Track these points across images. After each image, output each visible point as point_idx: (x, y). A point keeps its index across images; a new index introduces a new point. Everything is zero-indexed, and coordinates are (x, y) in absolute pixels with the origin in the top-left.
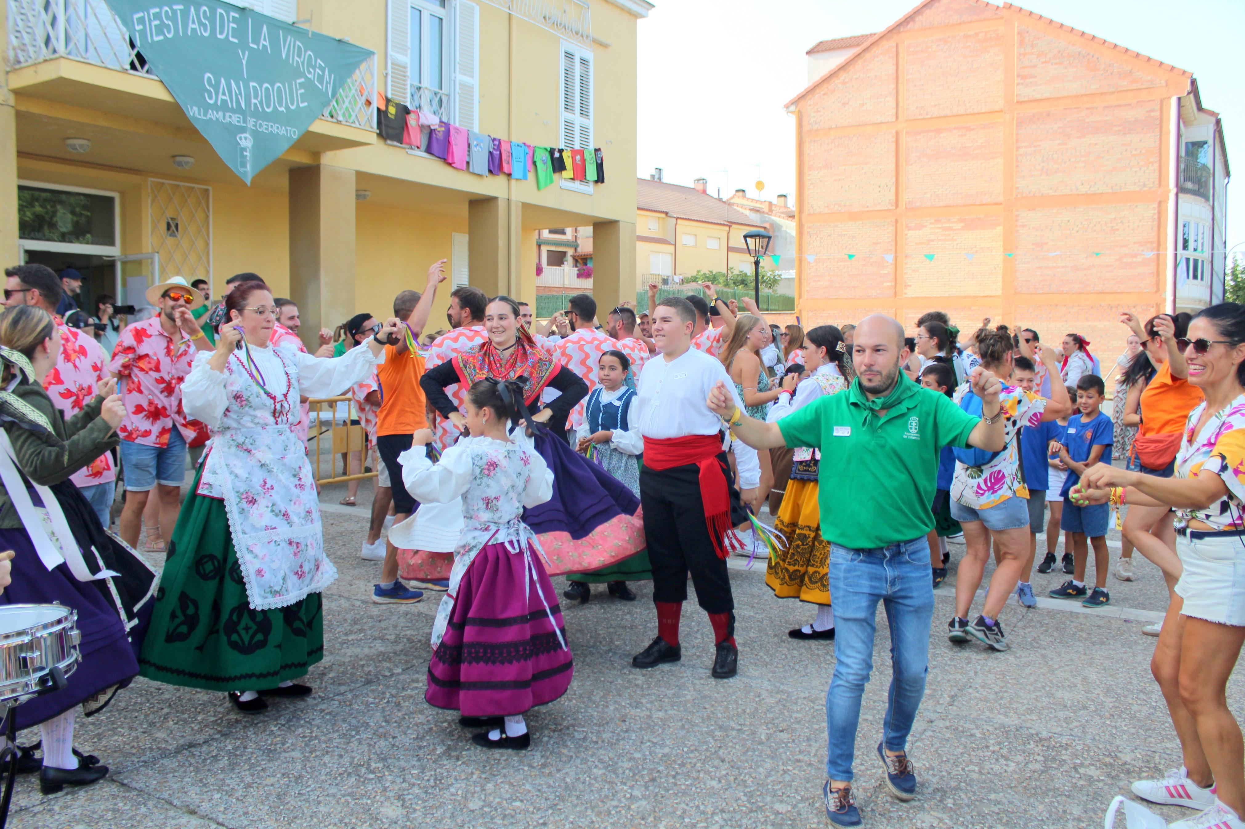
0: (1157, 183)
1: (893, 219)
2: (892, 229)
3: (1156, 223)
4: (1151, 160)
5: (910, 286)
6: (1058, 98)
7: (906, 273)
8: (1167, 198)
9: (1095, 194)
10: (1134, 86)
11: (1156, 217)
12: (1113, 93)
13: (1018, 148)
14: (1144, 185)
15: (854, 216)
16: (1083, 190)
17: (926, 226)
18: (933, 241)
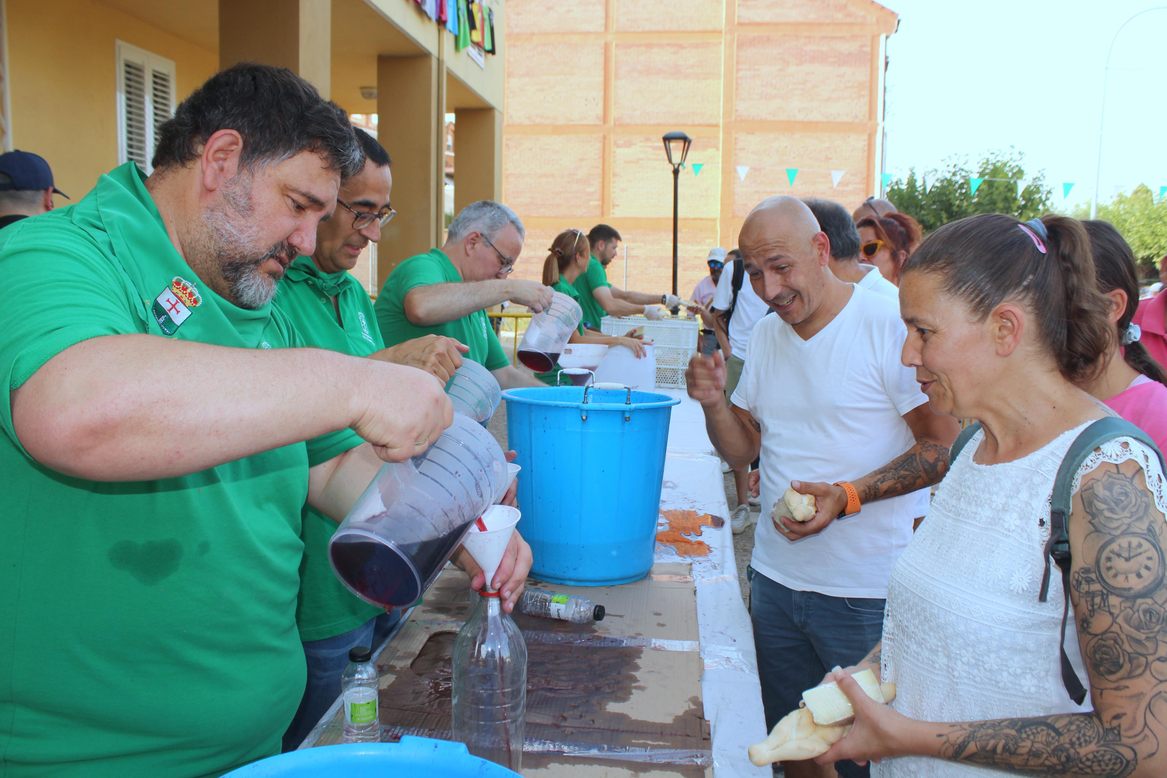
0: (867, 116)
1: (601, 135)
2: (599, 145)
3: (866, 154)
4: (862, 93)
5: (618, 205)
6: (777, 24)
7: (613, 192)
8: (876, 131)
9: (810, 123)
10: (849, 20)
11: (866, 148)
12: (829, 24)
13: (738, 70)
14: (856, 117)
15: (558, 130)
16: (800, 117)
17: (635, 144)
18: (642, 159)
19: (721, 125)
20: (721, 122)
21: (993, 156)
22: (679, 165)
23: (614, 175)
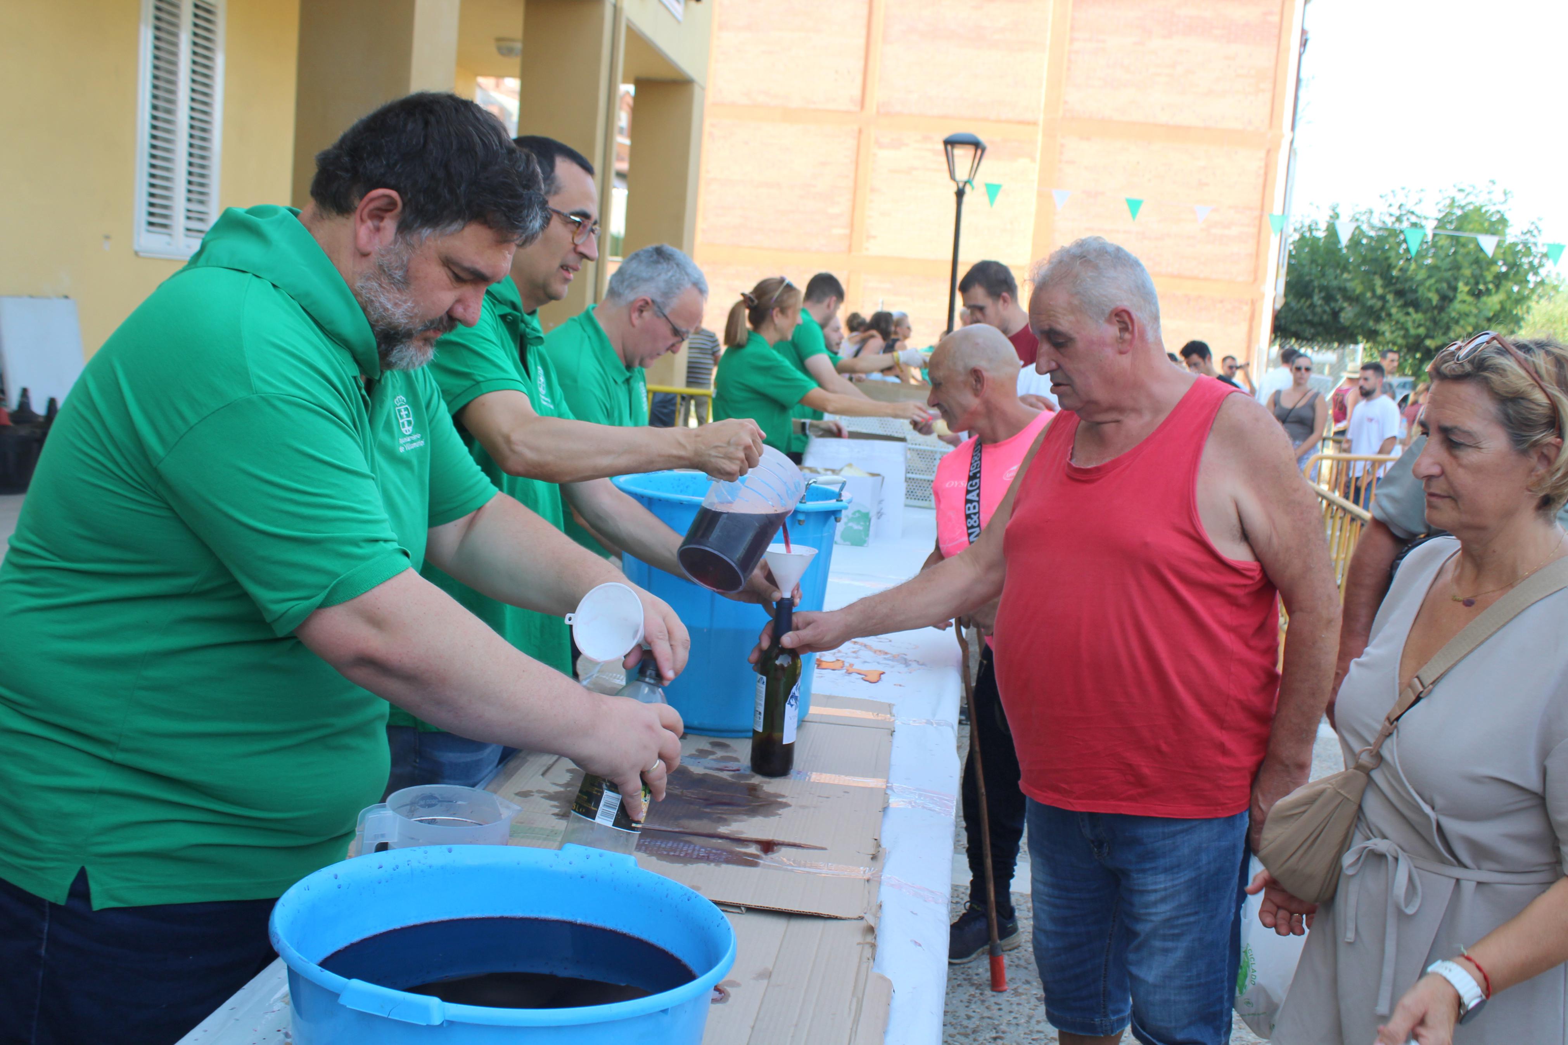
0: (1267, 121)
1: (856, 127)
2: (851, 142)
3: (1261, 181)
4: (1262, 86)
5: (874, 237)
7: (869, 217)
8: (1278, 146)
9: (1178, 127)
11: (1262, 172)
13: (1072, 40)
14: (1250, 122)
15: (790, 115)
16: (1163, 118)
17: (907, 145)
18: (916, 168)
19: (1041, 122)
20: (1041, 118)
21: (1462, 195)
22: (965, 183)
23: (873, 190)
